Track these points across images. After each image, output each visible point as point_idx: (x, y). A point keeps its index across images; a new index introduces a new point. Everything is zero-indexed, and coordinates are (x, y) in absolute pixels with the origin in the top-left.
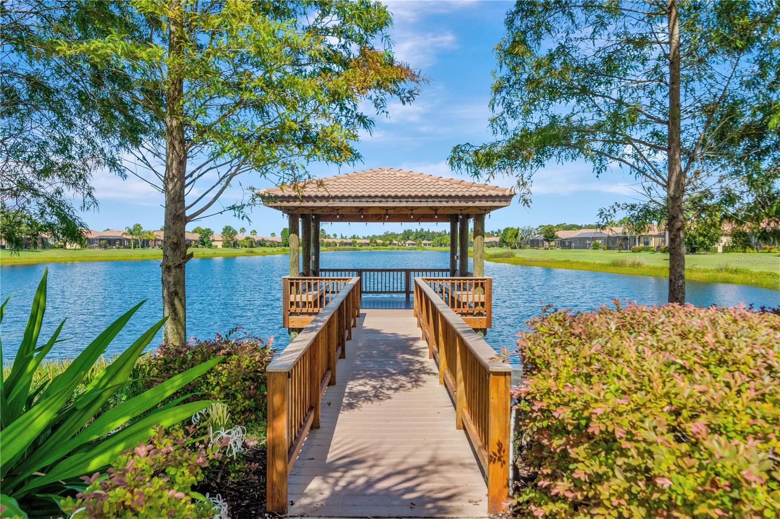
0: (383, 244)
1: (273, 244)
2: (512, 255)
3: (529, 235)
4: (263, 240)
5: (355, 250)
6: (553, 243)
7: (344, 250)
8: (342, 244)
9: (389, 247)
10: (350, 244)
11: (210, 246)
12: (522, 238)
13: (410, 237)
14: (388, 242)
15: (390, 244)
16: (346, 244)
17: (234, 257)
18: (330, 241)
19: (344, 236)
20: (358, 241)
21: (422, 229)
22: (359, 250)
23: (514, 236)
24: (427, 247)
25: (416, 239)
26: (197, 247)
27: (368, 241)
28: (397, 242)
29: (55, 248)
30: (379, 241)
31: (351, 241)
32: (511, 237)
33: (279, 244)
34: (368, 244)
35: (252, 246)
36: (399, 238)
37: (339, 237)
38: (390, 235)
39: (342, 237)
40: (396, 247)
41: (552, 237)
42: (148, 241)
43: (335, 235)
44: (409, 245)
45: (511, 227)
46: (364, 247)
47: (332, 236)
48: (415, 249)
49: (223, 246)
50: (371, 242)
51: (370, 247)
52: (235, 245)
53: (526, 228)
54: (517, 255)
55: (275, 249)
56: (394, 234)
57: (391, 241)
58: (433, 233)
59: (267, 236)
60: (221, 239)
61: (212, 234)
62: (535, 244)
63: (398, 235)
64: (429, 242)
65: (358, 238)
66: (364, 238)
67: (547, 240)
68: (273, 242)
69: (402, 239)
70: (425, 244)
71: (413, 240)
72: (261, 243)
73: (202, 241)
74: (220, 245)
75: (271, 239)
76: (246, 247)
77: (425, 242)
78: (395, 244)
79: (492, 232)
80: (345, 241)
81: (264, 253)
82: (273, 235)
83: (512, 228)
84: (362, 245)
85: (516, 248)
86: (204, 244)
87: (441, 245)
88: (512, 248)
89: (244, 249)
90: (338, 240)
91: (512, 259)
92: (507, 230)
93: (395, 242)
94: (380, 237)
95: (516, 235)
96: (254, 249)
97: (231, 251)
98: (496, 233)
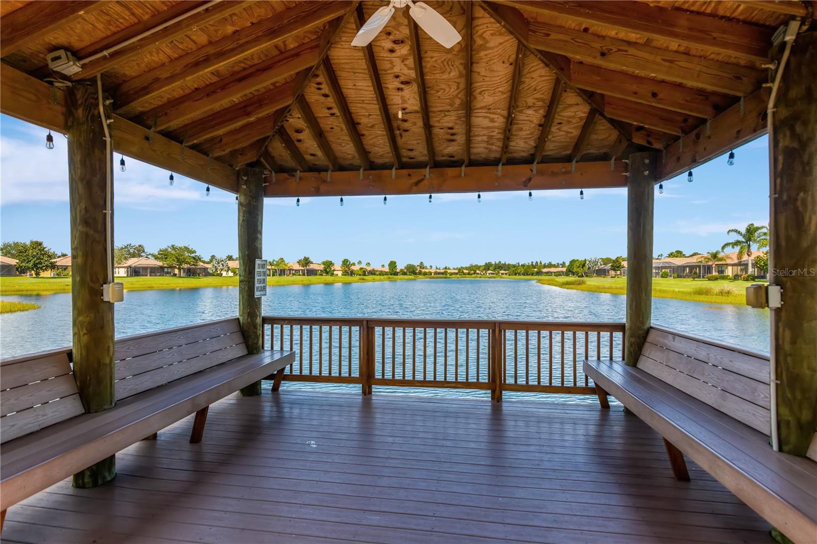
0: (469, 274)
1: (382, 273)
2: (583, 283)
3: (596, 265)
4: (373, 270)
5: (446, 278)
6: (618, 272)
7: (437, 278)
8: (436, 273)
9: (473, 276)
10: (442, 273)
11: (332, 274)
12: (589, 268)
13: (491, 268)
14: (472, 272)
15: (474, 273)
16: (439, 273)
17: (350, 283)
18: (427, 271)
19: (438, 267)
20: (449, 271)
21: (500, 262)
22: (449, 278)
23: (581, 266)
24: (504, 276)
25: (495, 270)
26: (322, 275)
27: (457, 271)
28: (479, 272)
29: (214, 275)
30: (465, 271)
31: (443, 271)
32: (579, 267)
33: (386, 273)
34: (457, 274)
35: (364, 275)
36: (481, 269)
37: (434, 268)
38: (475, 266)
39: (437, 268)
40: (479, 276)
41: (618, 267)
42: (284, 270)
43: (431, 267)
44: (489, 274)
45: (576, 259)
46: (454, 276)
47: (429, 267)
48: (495, 278)
49: (342, 275)
50: (459, 272)
51: (458, 276)
52: (352, 273)
53: (593, 259)
54: (588, 283)
55: (382, 277)
56: (477, 265)
57: (475, 271)
58: (509, 264)
59: (378, 267)
60: (341, 269)
61: (333, 265)
62: (601, 273)
63: (481, 266)
64: (506, 272)
65: (449, 269)
66: (454, 269)
67: (614, 270)
68: (381, 271)
69: (484, 270)
70: (502, 274)
71: (492, 271)
72: (373, 273)
73: (325, 270)
74: (340, 273)
75: (381, 269)
76: (360, 275)
77: (502, 272)
78: (478, 274)
79: (558, 264)
80: (438, 271)
81: (374, 280)
82: (383, 266)
83: (578, 260)
84: (451, 274)
85: (583, 276)
86: (327, 273)
87: (516, 274)
88: (579, 277)
89: (358, 277)
90: (433, 271)
91: (584, 286)
92: (573, 262)
93: (478, 272)
94: (466, 268)
95: (584, 266)
96: (365, 277)
97: (348, 279)
98: (561, 264)
